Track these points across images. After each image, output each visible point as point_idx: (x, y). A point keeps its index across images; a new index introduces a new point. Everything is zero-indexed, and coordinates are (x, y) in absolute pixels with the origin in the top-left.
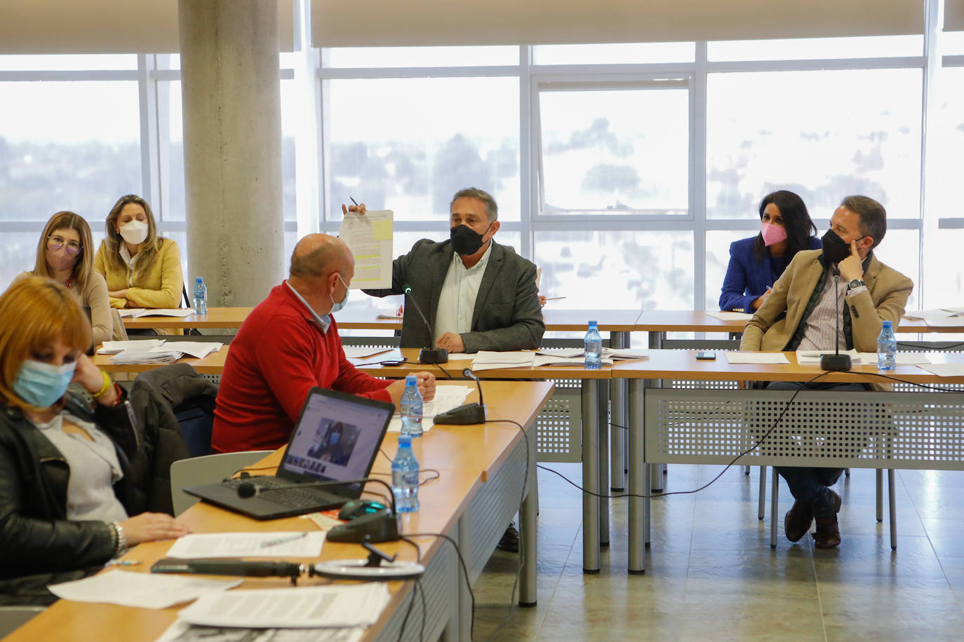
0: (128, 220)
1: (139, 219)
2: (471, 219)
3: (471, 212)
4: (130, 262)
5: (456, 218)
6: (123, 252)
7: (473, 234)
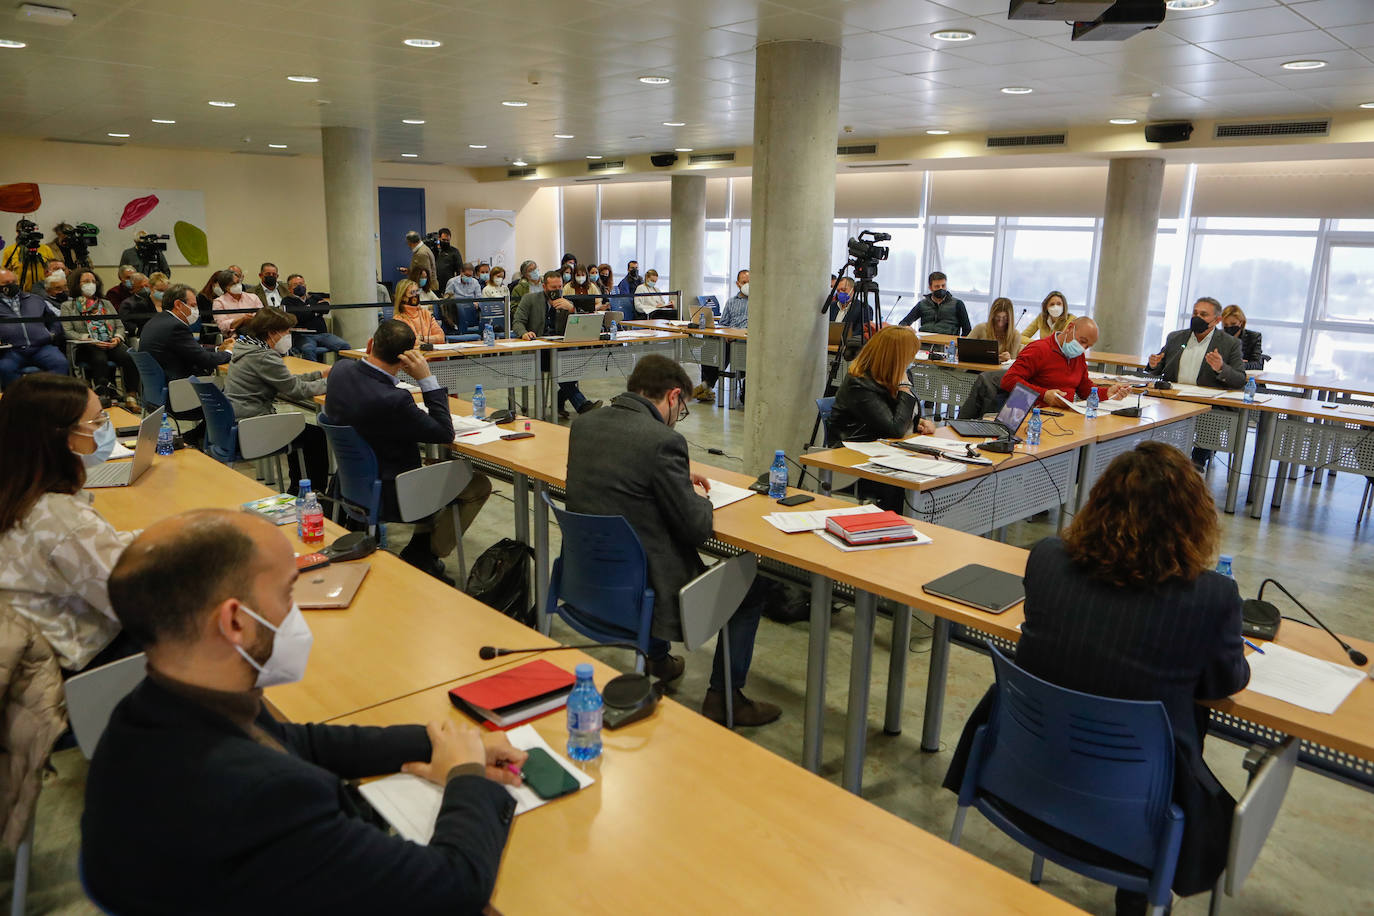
0: (1053, 304)
1: (1059, 304)
2: (1203, 314)
3: (1204, 310)
4: (1052, 326)
5: (1195, 312)
6: (1049, 321)
7: (1204, 322)
